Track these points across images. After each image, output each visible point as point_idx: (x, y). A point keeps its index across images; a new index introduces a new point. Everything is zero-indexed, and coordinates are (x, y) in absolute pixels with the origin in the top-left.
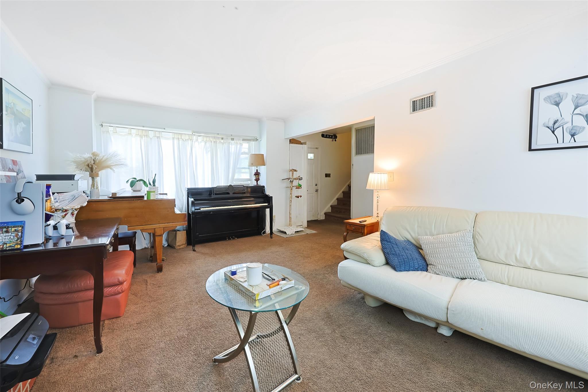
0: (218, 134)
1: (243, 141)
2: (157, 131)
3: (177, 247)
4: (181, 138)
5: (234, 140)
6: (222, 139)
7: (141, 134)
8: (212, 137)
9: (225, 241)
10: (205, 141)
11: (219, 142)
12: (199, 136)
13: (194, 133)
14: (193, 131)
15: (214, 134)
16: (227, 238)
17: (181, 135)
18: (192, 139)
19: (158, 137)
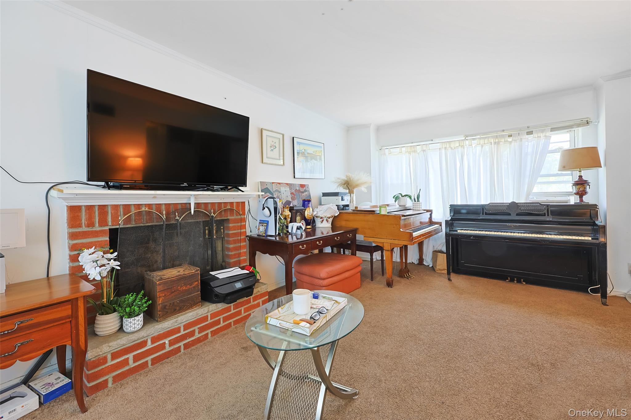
0: (503, 131)
1: (551, 131)
2: (424, 145)
3: (437, 270)
4: (450, 147)
5: (532, 134)
6: (510, 136)
7: (410, 151)
8: (492, 137)
9: (504, 282)
10: (482, 144)
11: (504, 141)
12: (473, 140)
13: (467, 137)
14: (465, 135)
15: (497, 132)
16: (516, 279)
17: (450, 143)
18: (463, 146)
19: (424, 151)
